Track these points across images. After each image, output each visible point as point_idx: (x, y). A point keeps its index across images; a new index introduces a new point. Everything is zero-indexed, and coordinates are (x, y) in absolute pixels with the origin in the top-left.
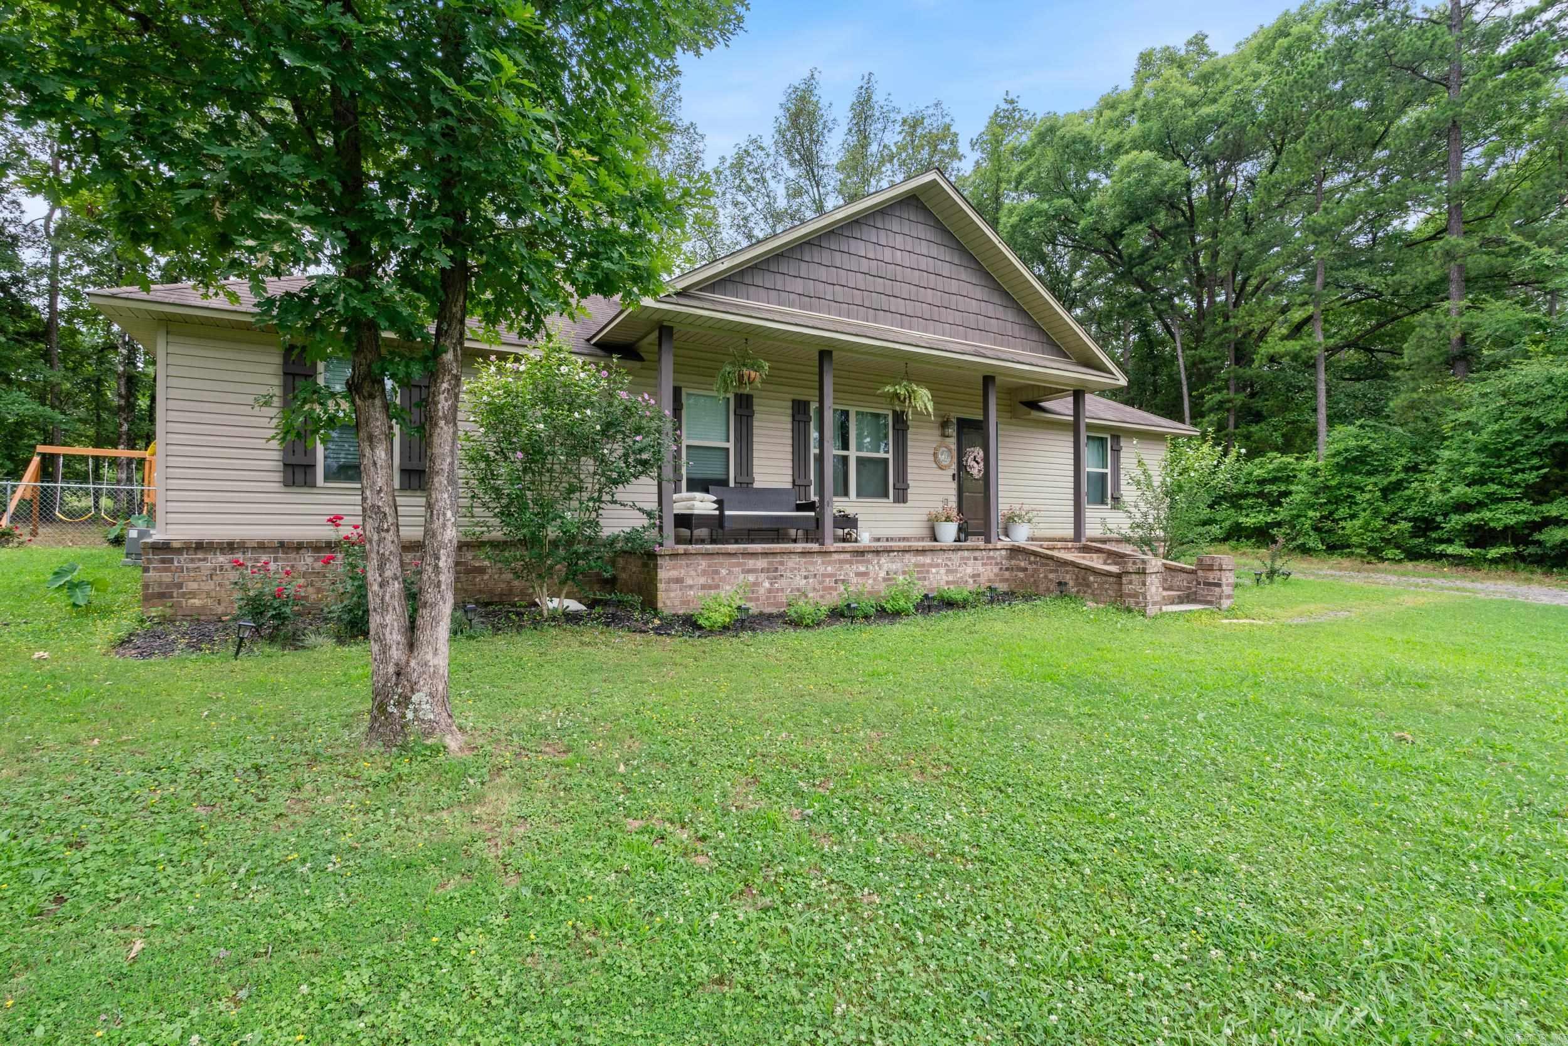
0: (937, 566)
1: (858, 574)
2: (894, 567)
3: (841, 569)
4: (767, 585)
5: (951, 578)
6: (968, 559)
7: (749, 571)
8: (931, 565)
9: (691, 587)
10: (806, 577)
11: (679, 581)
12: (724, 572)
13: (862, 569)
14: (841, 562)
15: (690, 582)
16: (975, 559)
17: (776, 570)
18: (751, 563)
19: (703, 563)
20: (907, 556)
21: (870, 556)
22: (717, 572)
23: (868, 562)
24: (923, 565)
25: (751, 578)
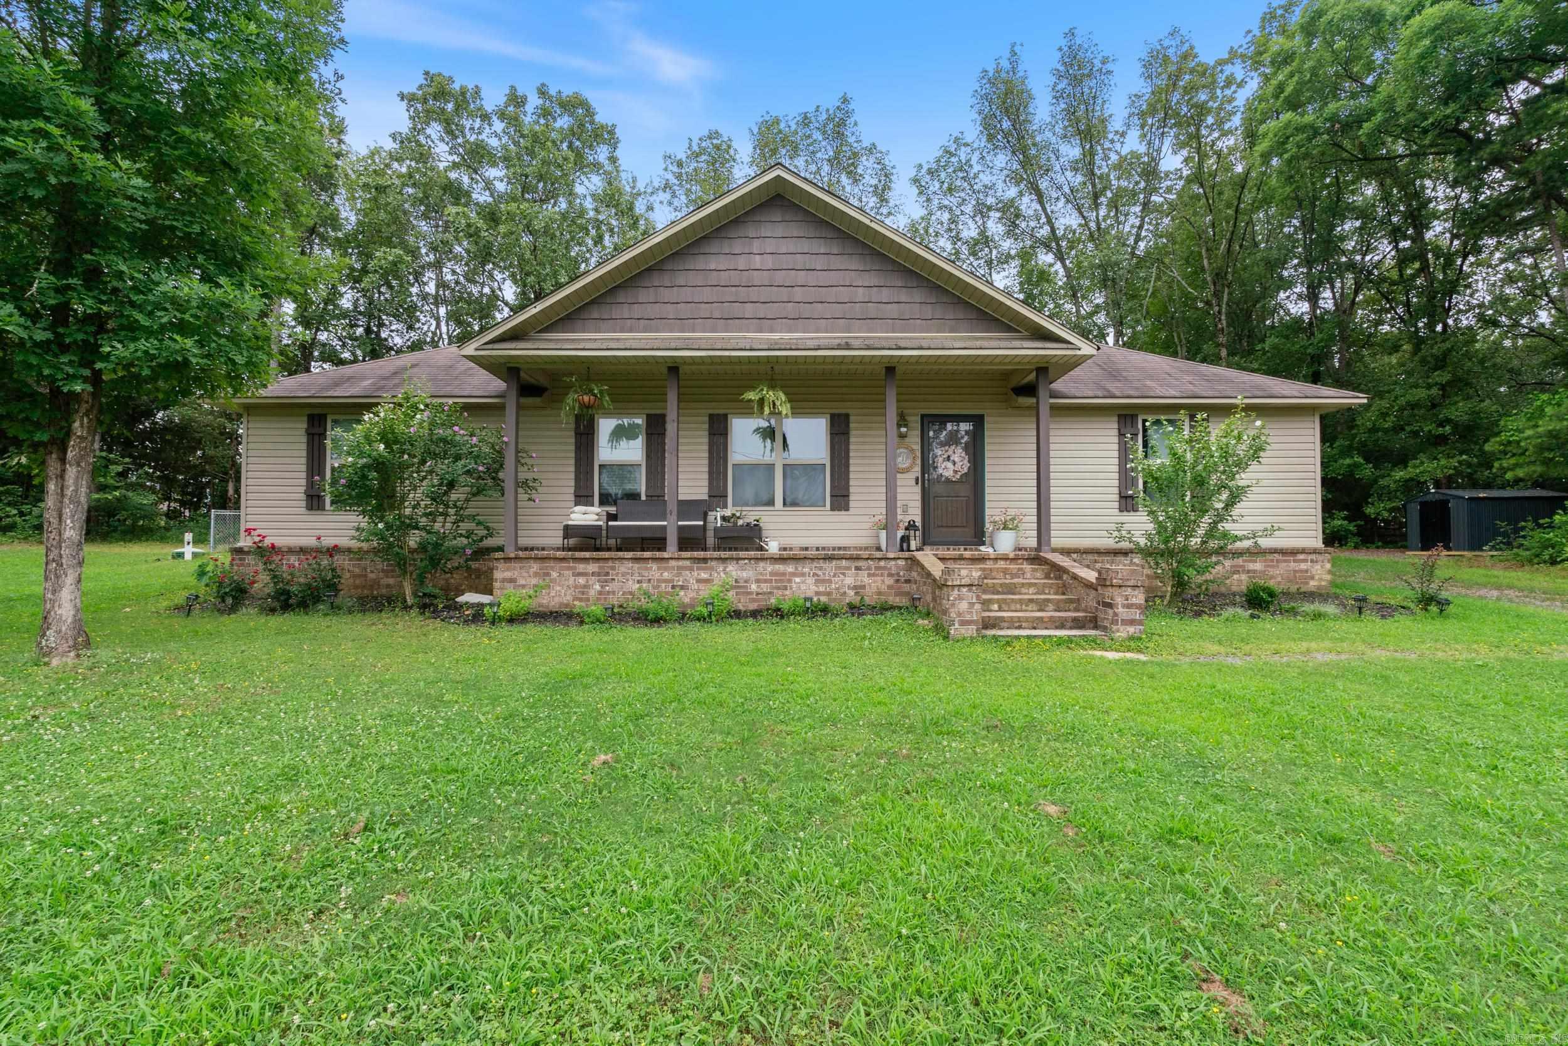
0: (803, 575)
1: (699, 581)
2: (745, 574)
3: (679, 575)
4: (597, 587)
5: (822, 589)
6: (849, 568)
7: (580, 574)
8: (794, 575)
9: (523, 586)
10: (639, 582)
11: (512, 580)
12: (554, 574)
13: (704, 575)
14: (679, 568)
15: (522, 582)
16: (858, 568)
17: (607, 574)
18: (581, 567)
19: (535, 567)
20: (762, 564)
21: (714, 563)
22: (548, 574)
23: (712, 569)
24: (784, 574)
25: (582, 580)
